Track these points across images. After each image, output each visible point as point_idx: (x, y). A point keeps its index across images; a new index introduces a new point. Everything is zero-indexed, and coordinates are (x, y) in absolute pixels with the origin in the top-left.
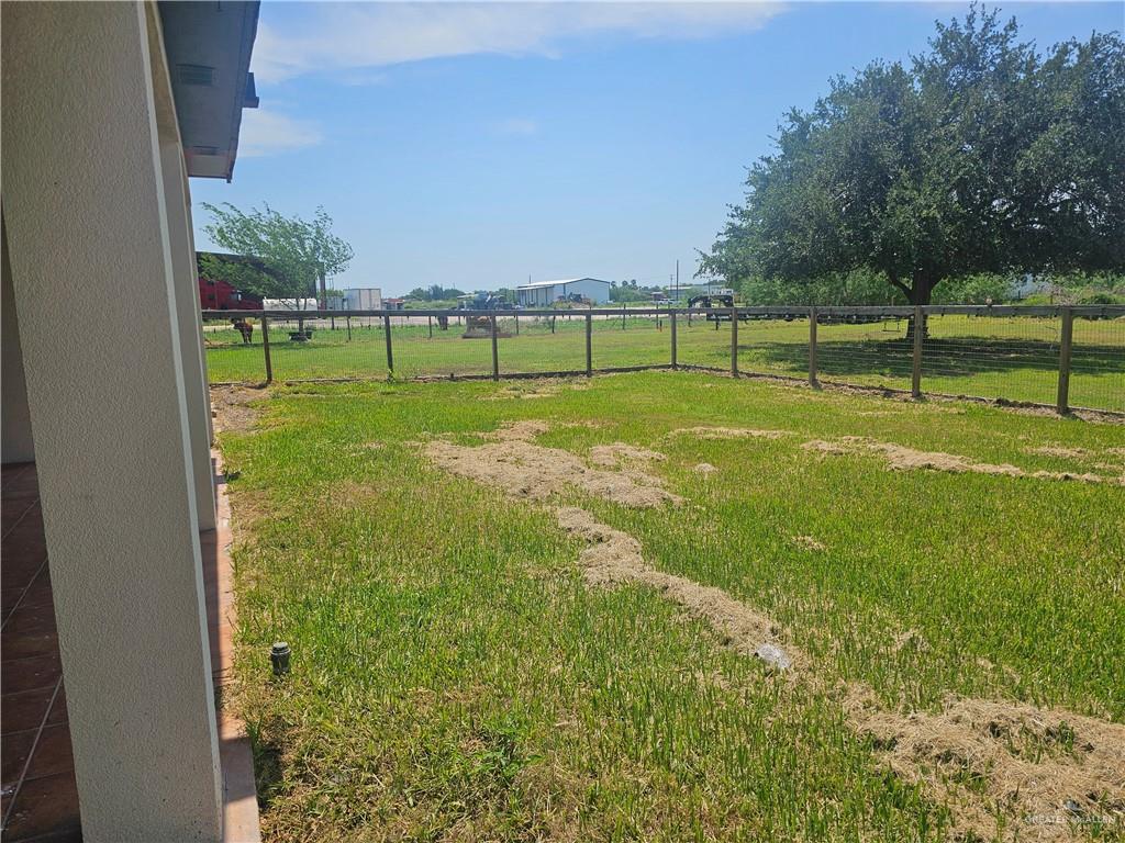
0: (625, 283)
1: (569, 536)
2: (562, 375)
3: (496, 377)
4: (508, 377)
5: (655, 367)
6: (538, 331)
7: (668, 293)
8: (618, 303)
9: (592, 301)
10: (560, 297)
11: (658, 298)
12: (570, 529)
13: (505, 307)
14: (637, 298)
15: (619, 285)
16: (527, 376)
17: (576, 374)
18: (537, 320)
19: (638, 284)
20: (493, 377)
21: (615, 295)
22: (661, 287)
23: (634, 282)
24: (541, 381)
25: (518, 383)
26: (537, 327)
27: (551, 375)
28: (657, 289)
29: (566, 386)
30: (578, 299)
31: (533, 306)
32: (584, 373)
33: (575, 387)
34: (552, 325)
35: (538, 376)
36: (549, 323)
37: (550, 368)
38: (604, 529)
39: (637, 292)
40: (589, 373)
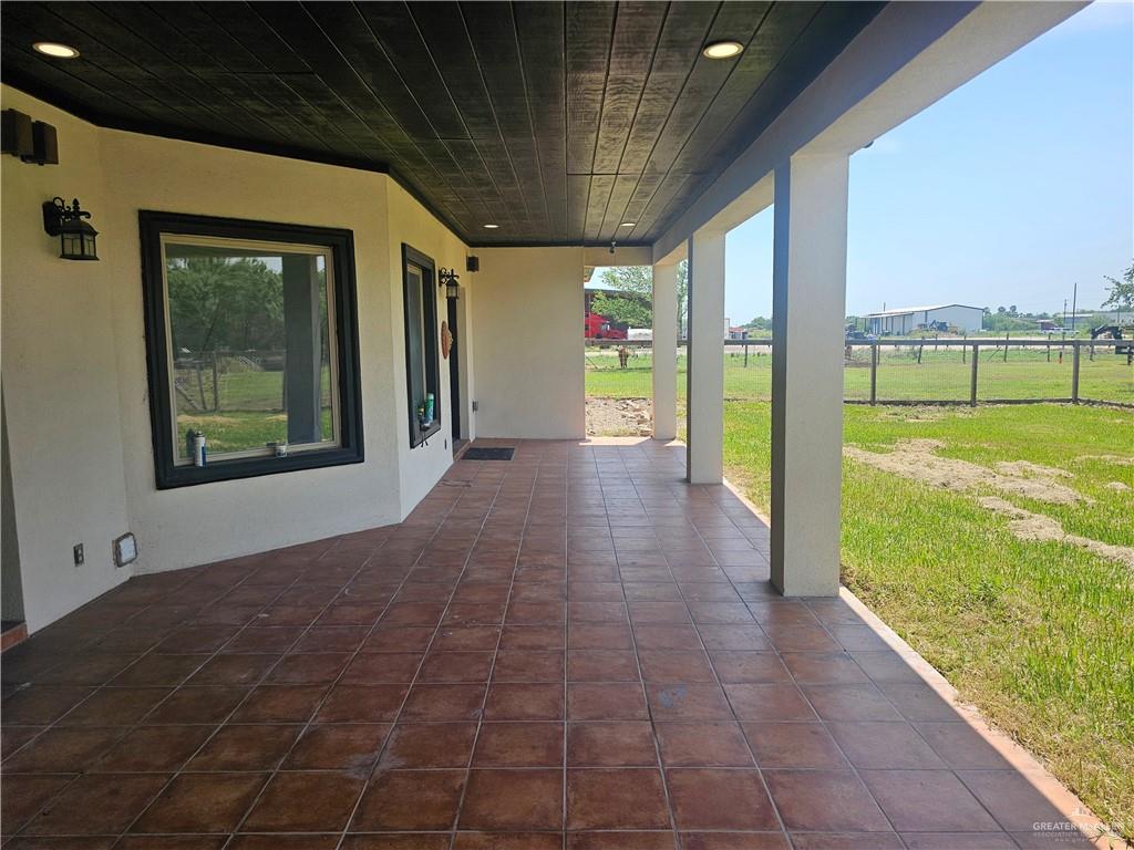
0: (1002, 310)
1: (994, 514)
2: (943, 404)
3: (873, 402)
4: (884, 403)
5: (1051, 401)
6: (901, 361)
7: (1060, 322)
8: (992, 332)
9: (959, 330)
10: (920, 326)
11: (1045, 327)
12: (993, 510)
13: (856, 335)
14: (1017, 327)
15: (994, 311)
16: (905, 403)
17: (959, 403)
18: (898, 350)
19: (1018, 311)
20: (869, 402)
21: (988, 324)
22: (1051, 315)
23: (1014, 308)
24: (920, 408)
25: (898, 409)
26: (900, 357)
27: (931, 403)
28: (1044, 316)
29: (952, 414)
30: (942, 327)
31: (887, 334)
32: (967, 403)
33: (961, 415)
34: (918, 356)
35: (917, 403)
36: (915, 354)
37: (926, 397)
38: (1026, 513)
39: (1018, 320)
40: (973, 403)
